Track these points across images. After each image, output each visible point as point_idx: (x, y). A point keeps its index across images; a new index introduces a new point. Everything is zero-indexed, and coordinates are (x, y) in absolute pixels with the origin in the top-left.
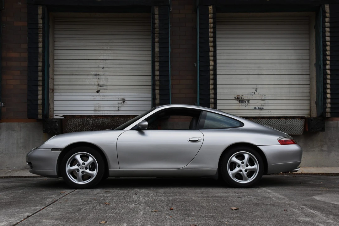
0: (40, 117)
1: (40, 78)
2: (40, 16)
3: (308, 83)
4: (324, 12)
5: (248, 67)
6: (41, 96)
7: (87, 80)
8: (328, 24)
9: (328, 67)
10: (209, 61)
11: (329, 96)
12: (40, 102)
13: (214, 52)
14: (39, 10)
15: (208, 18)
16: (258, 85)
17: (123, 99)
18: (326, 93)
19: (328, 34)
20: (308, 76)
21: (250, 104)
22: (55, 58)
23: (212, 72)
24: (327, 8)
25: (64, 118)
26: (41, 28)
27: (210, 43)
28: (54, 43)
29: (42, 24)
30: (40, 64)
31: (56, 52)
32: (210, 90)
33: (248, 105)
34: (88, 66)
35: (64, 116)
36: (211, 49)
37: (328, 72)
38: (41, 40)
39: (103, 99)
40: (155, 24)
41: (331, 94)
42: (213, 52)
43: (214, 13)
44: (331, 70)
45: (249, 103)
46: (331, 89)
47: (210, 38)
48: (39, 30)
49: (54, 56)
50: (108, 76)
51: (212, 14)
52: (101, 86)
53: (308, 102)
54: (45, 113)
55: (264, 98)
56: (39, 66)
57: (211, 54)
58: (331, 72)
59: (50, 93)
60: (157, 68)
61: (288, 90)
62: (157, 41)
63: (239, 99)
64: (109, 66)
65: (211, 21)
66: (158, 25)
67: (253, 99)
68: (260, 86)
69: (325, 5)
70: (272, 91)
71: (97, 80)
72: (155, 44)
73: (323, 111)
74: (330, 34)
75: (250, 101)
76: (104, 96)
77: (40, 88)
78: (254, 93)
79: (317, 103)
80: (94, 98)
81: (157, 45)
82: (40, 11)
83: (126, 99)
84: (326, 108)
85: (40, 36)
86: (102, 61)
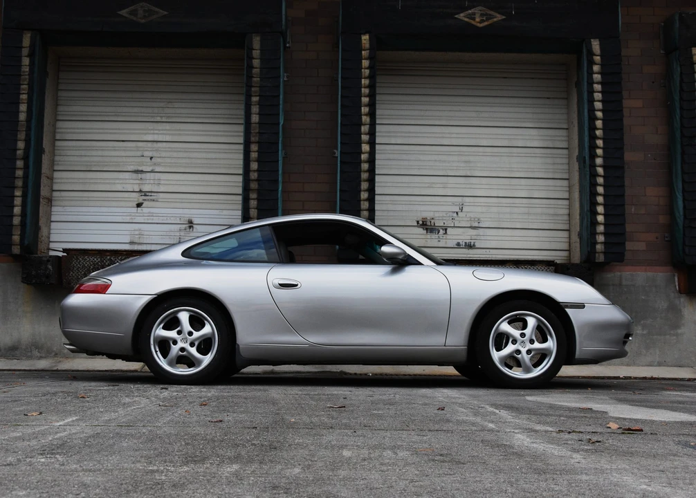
0: (16, 250)
1: (19, 173)
2: (25, 52)
3: (566, 195)
4: (591, 54)
5: (444, 161)
6: (20, 208)
7: (117, 181)
8: (597, 77)
9: (599, 161)
10: (361, 143)
11: (600, 218)
12: (16, 221)
13: (370, 125)
14: (24, 40)
15: (360, 59)
16: (465, 198)
17: (189, 221)
18: (595, 213)
19: (598, 96)
20: (565, 183)
21: (448, 237)
22: (58, 137)
23: (365, 166)
24: (596, 45)
25: (65, 254)
26: (27, 74)
27: (363, 108)
28: (56, 108)
29: (28, 67)
30: (21, 145)
31: (59, 124)
32: (362, 202)
33: (444, 238)
34: (123, 154)
35: (64, 250)
36: (365, 119)
37: (600, 170)
38: (24, 97)
39: (148, 219)
40: (253, 67)
41: (605, 215)
42: (368, 126)
43: (371, 49)
44: (604, 167)
45: (446, 233)
46: (605, 205)
47: (363, 98)
48: (22, 77)
49: (54, 133)
50: (161, 174)
51: (368, 51)
52: (145, 194)
53: (565, 234)
54: (26, 242)
55: (476, 224)
56: (18, 148)
57: (365, 129)
58: (604, 171)
59: (41, 205)
60: (254, 155)
61: (526, 210)
62: (256, 102)
63: (426, 226)
64: (164, 154)
65: (365, 63)
66: (258, 70)
67: (454, 227)
68: (467, 199)
69: (592, 40)
70: (495, 210)
71: (138, 182)
72: (252, 107)
73: (589, 249)
74: (602, 96)
75: (449, 230)
76: (151, 215)
77: (18, 193)
78: (457, 213)
79: (580, 235)
80: (132, 219)
81: (255, 109)
82: (26, 41)
83: (195, 221)
84: (596, 243)
85: (24, 90)
86: (149, 144)
